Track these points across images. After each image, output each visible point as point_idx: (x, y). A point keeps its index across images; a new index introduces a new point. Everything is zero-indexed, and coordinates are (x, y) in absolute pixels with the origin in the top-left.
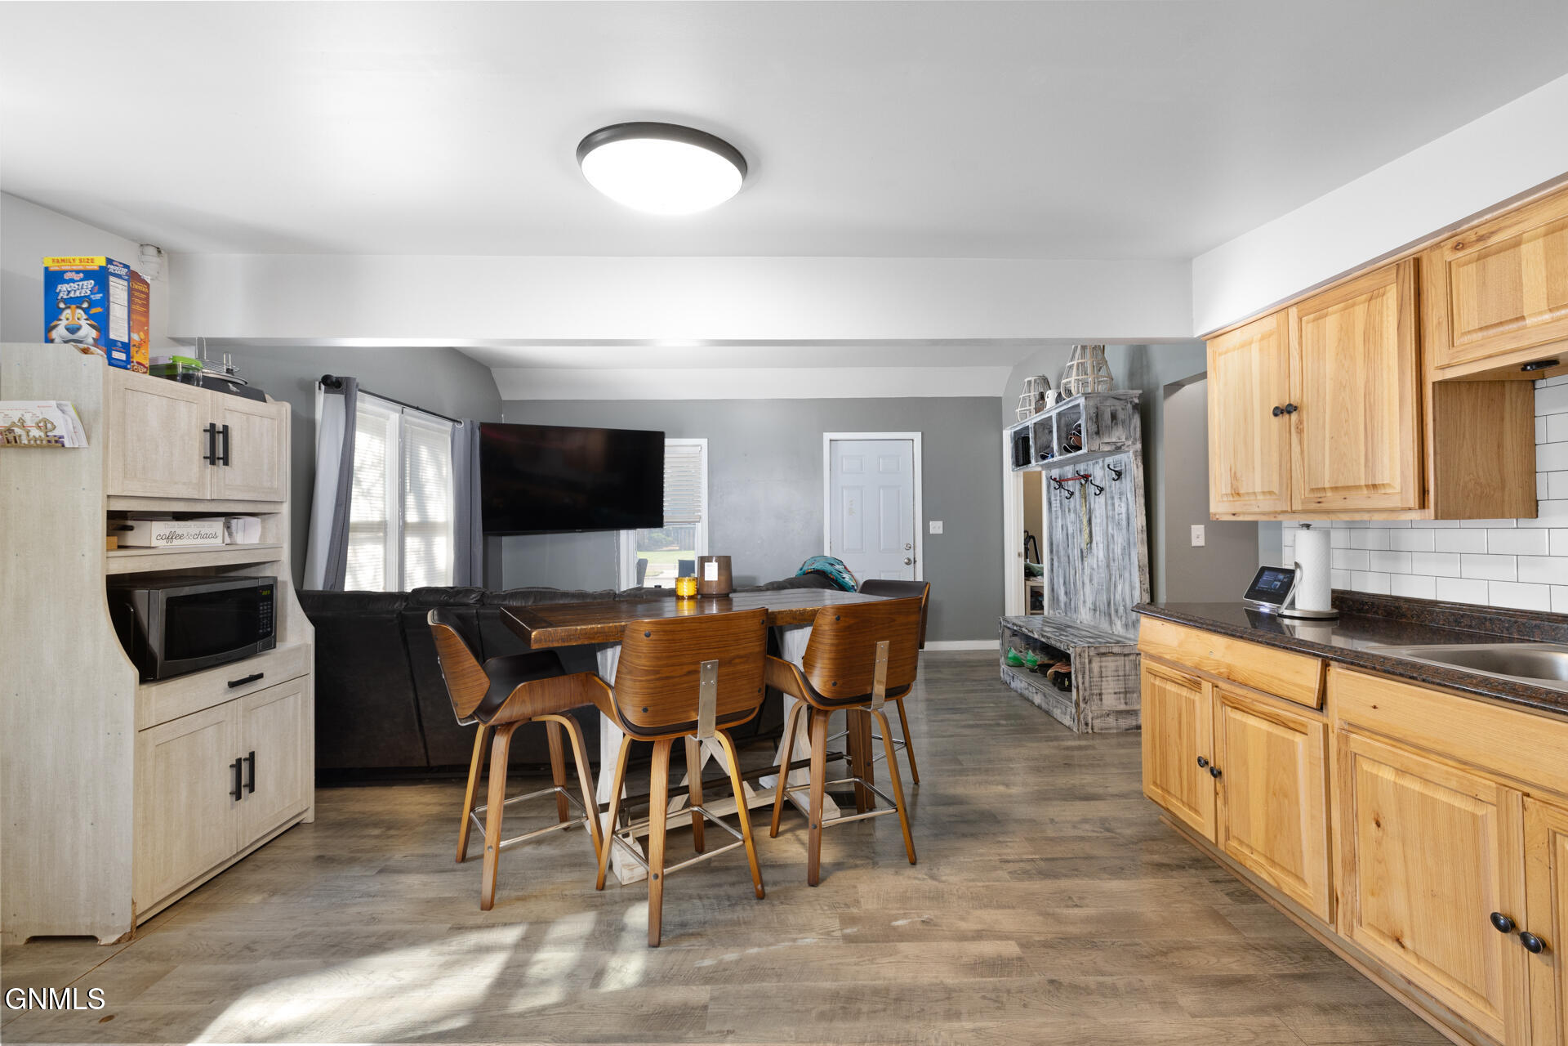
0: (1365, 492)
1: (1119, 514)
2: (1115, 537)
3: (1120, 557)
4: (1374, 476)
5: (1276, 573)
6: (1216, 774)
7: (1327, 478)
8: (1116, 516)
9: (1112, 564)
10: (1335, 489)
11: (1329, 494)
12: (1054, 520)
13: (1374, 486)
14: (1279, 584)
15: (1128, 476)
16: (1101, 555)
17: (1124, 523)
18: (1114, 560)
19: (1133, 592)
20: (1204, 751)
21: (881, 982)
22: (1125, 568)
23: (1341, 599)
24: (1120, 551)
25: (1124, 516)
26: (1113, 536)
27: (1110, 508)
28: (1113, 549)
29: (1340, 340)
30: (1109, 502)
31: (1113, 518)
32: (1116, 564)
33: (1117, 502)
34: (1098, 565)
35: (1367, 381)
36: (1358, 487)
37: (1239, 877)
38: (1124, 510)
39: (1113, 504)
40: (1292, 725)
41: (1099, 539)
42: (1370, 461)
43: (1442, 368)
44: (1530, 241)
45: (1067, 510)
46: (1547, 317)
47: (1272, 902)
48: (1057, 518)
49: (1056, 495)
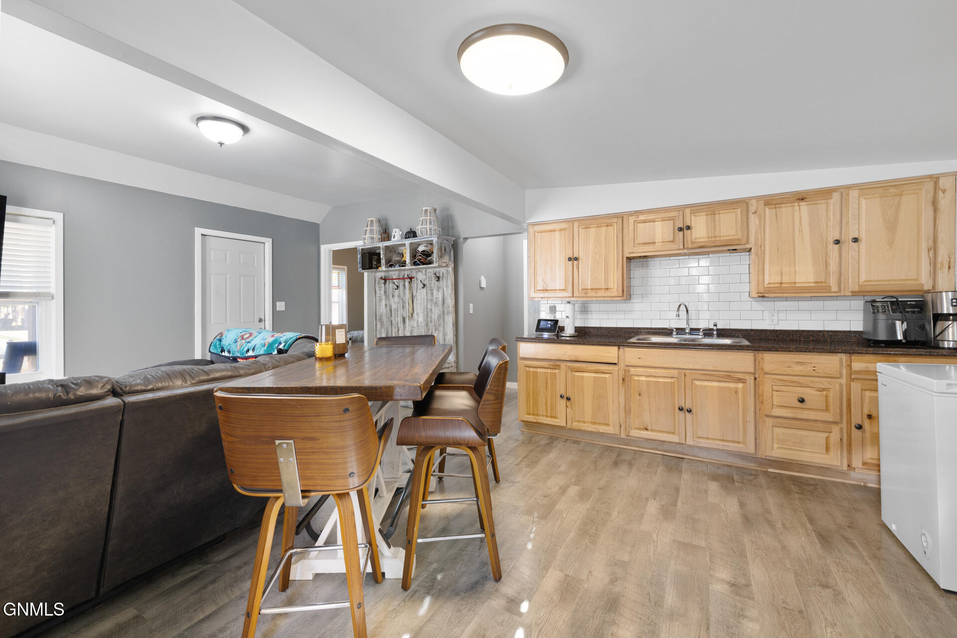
0: (603, 290)
1: (436, 298)
2: (433, 310)
3: (436, 320)
4: (607, 285)
5: (546, 322)
6: (568, 399)
7: (589, 285)
8: (434, 299)
9: (429, 324)
10: (592, 289)
11: (589, 291)
12: (378, 301)
13: (607, 289)
14: (550, 325)
15: (444, 280)
16: (421, 319)
17: (440, 303)
18: (431, 322)
19: (445, 337)
20: (563, 392)
21: (578, 522)
22: (439, 325)
23: (578, 329)
24: (436, 317)
25: (440, 299)
26: (431, 310)
27: (429, 295)
28: (431, 317)
29: (595, 237)
30: (429, 292)
31: (432, 300)
32: (433, 323)
33: (435, 292)
34: (418, 325)
35: (606, 253)
36: (602, 289)
37: (567, 438)
38: (440, 296)
39: (432, 293)
40: (606, 372)
41: (419, 311)
42: (606, 280)
43: (630, 253)
44: (657, 221)
45: (391, 296)
46: (661, 244)
47: (584, 440)
48: (380, 300)
49: (380, 288)
